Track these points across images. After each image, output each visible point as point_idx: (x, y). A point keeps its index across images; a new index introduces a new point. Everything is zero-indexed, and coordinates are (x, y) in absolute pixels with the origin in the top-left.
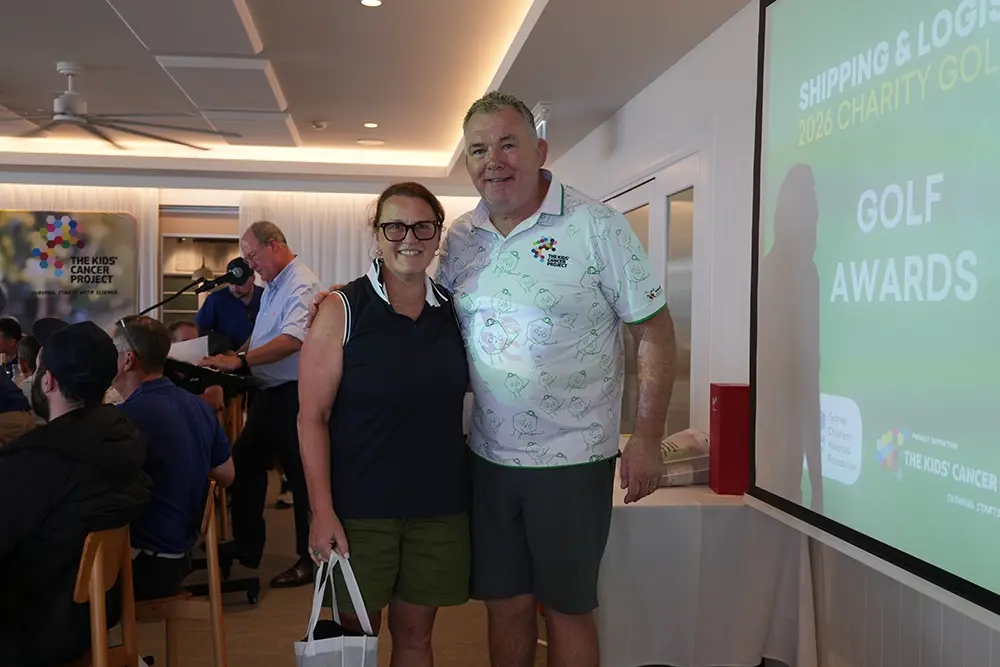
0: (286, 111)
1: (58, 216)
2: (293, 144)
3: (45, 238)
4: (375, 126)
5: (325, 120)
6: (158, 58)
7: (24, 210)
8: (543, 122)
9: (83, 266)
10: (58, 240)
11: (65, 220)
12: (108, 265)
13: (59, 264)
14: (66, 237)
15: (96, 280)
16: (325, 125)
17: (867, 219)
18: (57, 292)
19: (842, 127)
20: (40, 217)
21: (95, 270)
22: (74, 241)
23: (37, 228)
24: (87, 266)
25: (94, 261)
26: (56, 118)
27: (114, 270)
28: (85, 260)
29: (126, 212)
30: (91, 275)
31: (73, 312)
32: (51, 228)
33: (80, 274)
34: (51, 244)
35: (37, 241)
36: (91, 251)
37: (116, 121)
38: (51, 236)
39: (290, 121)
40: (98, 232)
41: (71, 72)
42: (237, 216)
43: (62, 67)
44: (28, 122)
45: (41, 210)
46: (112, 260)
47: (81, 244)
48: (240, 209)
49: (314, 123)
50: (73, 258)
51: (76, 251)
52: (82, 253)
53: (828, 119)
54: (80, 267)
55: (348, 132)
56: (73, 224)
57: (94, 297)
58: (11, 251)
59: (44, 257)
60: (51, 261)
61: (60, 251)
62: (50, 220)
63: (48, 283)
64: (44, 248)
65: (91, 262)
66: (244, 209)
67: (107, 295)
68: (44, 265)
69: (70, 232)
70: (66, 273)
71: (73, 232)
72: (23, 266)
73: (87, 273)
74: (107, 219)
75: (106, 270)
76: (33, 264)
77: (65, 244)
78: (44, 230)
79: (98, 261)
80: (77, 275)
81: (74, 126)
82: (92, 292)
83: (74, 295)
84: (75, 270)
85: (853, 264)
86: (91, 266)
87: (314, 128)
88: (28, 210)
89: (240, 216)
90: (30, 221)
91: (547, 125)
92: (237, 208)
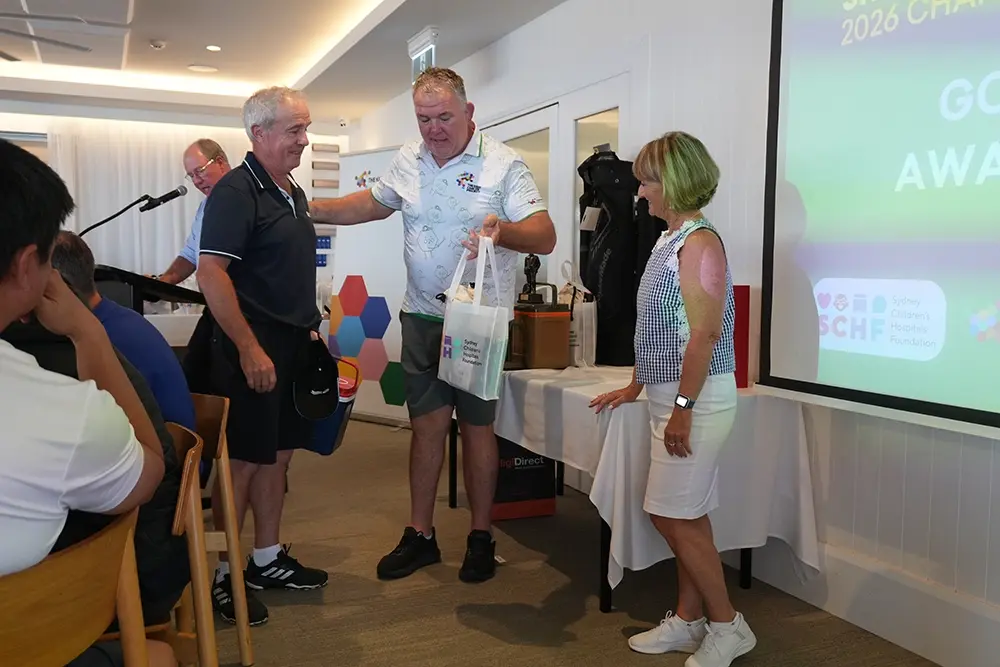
0: (128, 26)
2: (118, 66)
4: (217, 49)
5: (164, 40)
8: (433, 46)
16: (164, 45)
17: (954, 108)
19: (913, 21)
39: (127, 39)
42: (45, 145)
48: (48, 136)
49: (152, 41)
53: (892, 15)
55: (186, 55)
66: (52, 135)
85: (932, 154)
87: (150, 47)
89: (49, 145)
91: (436, 49)
92: (44, 135)
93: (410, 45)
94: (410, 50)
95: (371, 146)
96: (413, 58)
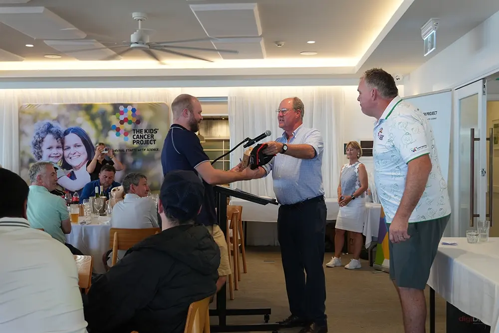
0: (261, 36)
1: (126, 106)
2: (262, 57)
3: (118, 118)
4: (313, 42)
5: (282, 41)
6: (191, 6)
7: (106, 103)
8: (434, 32)
9: (139, 135)
10: (126, 120)
11: (130, 108)
12: (153, 134)
13: (126, 134)
14: (130, 118)
15: (147, 143)
16: (283, 43)
18: (125, 150)
20: (116, 106)
21: (146, 137)
22: (135, 120)
23: (114, 113)
24: (142, 134)
25: (146, 131)
26: (132, 46)
27: (156, 136)
28: (141, 131)
29: (163, 102)
30: (144, 140)
31: (134, 162)
32: (122, 113)
33: (138, 139)
34: (122, 122)
35: (114, 120)
36: (144, 126)
37: (165, 46)
38: (122, 118)
39: (262, 43)
40: (147, 115)
41: (140, 18)
42: (227, 103)
43: (135, 15)
44: (110, 50)
45: (116, 102)
46: (156, 131)
47: (138, 122)
48: (229, 100)
49: (276, 42)
50: (134, 130)
51: (135, 126)
52: (139, 127)
54: (138, 135)
55: (297, 48)
56: (134, 110)
57: (146, 152)
58: (100, 127)
59: (118, 130)
60: (122, 132)
61: (128, 127)
62: (121, 108)
63: (120, 145)
64: (118, 125)
65: (144, 132)
66: (231, 98)
67: (153, 151)
68: (118, 135)
69: (132, 115)
70: (130, 139)
71: (134, 115)
72: (107, 135)
73: (142, 139)
74: (153, 107)
75: (152, 136)
76: (112, 133)
77: (130, 122)
78: (118, 114)
79: (148, 131)
80: (136, 140)
81: (140, 51)
82: (145, 150)
83: (135, 152)
84: (135, 137)
86: (144, 134)
87: (276, 45)
88: (109, 103)
90: (110, 109)
91: (436, 33)
92: (226, 98)
93: (422, 31)
94: (423, 34)
95: (416, 94)
96: (425, 39)
